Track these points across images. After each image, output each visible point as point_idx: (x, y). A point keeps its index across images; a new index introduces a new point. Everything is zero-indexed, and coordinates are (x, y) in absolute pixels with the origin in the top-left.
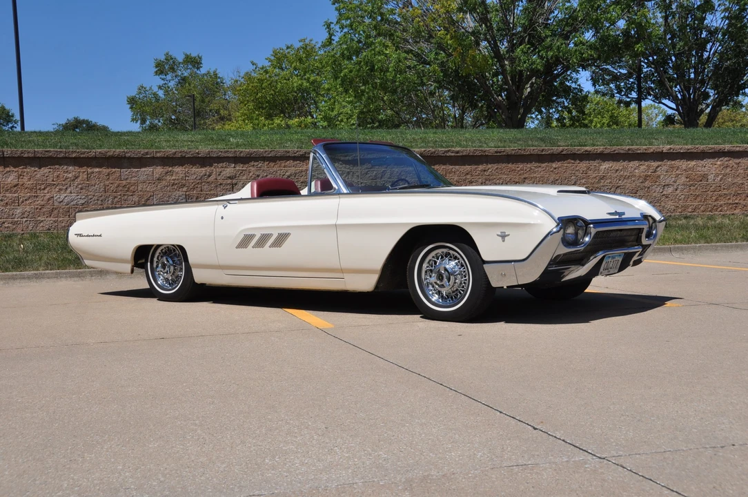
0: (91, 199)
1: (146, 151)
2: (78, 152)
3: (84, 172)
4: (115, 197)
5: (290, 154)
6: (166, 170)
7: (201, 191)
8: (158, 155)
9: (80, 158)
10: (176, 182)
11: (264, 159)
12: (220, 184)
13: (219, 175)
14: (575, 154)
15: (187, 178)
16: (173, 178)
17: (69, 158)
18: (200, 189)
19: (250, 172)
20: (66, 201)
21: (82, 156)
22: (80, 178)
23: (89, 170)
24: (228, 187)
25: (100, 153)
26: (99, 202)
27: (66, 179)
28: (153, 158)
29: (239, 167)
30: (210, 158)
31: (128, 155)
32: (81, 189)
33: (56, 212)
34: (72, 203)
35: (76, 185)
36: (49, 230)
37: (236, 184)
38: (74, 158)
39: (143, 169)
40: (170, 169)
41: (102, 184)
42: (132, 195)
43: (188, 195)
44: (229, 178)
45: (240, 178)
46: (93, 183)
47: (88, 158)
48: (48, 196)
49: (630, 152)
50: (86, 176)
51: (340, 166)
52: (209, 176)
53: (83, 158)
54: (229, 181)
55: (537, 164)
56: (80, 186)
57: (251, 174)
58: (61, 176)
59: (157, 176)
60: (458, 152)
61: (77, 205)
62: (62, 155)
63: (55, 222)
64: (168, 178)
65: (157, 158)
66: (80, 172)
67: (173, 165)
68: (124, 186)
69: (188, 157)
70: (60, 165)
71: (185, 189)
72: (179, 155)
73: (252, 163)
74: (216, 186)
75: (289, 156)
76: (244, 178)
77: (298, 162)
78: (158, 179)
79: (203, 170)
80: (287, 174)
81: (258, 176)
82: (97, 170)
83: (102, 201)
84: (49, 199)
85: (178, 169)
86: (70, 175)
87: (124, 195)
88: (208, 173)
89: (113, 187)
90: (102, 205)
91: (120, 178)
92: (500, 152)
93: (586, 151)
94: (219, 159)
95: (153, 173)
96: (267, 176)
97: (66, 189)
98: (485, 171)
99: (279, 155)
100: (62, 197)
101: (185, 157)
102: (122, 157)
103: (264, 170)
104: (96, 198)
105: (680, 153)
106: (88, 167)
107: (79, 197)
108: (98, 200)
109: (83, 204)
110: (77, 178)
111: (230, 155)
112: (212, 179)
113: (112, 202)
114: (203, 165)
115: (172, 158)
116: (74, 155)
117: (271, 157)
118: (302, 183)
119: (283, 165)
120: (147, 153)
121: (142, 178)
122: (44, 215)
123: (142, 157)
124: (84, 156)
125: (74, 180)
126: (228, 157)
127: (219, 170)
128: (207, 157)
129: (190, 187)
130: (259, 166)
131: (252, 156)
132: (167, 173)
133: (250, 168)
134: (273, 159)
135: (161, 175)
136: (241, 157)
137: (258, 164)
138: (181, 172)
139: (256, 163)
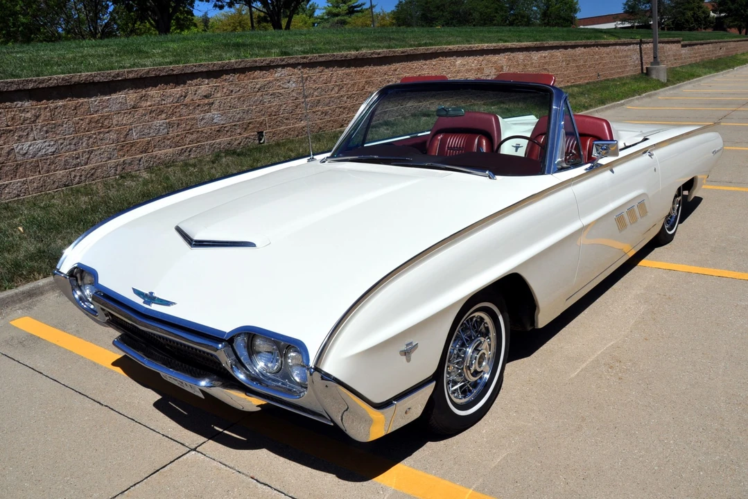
0: (62, 144)
1: (117, 71)
2: (36, 81)
3: (46, 108)
4: (90, 137)
5: (257, 64)
6: (140, 95)
7: (180, 116)
8: (131, 76)
9: (38, 88)
10: (154, 108)
11: (235, 71)
12: (198, 106)
13: (195, 94)
14: (443, 52)
15: (163, 102)
16: (149, 103)
17: (25, 90)
18: (178, 115)
19: (224, 88)
20: (31, 152)
21: (41, 86)
22: (42, 117)
23: (52, 106)
24: (207, 108)
25: (63, 79)
26: (72, 147)
27: (25, 120)
28: (125, 80)
29: (214, 82)
30: (185, 74)
31: (96, 79)
32: (47, 132)
33: (21, 169)
34: (40, 154)
35: (39, 127)
36: (19, 196)
37: (213, 103)
38: (32, 89)
39: (114, 96)
40: (144, 92)
41: (70, 122)
42: (108, 132)
43: (169, 122)
44: (206, 97)
45: (215, 95)
46: (60, 122)
47: (49, 88)
48: (6, 148)
49: (470, 49)
50: (49, 114)
51: (299, 72)
52: (185, 97)
53: (42, 88)
54: (206, 101)
55: (424, 62)
56: (45, 129)
57: (225, 90)
58: (17, 117)
59: (132, 103)
60: (379, 54)
61: (46, 155)
62: (14, 87)
63: (24, 183)
64: (144, 104)
65: (130, 79)
66: (40, 109)
67: (146, 86)
68: (97, 122)
69: (163, 76)
70: (12, 101)
71: (164, 116)
72: (153, 74)
73: (224, 77)
74: (195, 108)
75: (257, 67)
76: (219, 95)
77: (264, 72)
78: (133, 108)
79: (178, 90)
80: (258, 86)
81: (232, 91)
82: (61, 103)
83: (75, 145)
84: (9, 153)
85: (153, 92)
86: (29, 115)
87: (100, 133)
88: (184, 94)
89: (84, 125)
90: (76, 150)
91: (88, 112)
92: (404, 52)
94: (193, 76)
95: (126, 100)
96: (239, 90)
97: (28, 134)
99: (248, 65)
100: (26, 147)
101: (159, 76)
102: (90, 83)
103: (236, 84)
104: (67, 142)
106: (48, 100)
107: (47, 144)
108: (70, 144)
109: (54, 152)
110: (37, 117)
111: (205, 70)
112: (187, 100)
113: (88, 144)
114: (177, 84)
115: (146, 78)
116: (30, 86)
117: (241, 68)
119: (252, 76)
120: (118, 75)
121: (115, 107)
122: (7, 176)
123: (113, 81)
124: (44, 85)
125: (34, 122)
126: (202, 72)
127: (193, 88)
128: (181, 74)
129: (169, 113)
130: (231, 80)
131: (224, 68)
132: (141, 98)
133: (223, 83)
134: (243, 71)
135: (135, 102)
136: (213, 71)
137: (230, 77)
138: (156, 96)
139: (228, 77)
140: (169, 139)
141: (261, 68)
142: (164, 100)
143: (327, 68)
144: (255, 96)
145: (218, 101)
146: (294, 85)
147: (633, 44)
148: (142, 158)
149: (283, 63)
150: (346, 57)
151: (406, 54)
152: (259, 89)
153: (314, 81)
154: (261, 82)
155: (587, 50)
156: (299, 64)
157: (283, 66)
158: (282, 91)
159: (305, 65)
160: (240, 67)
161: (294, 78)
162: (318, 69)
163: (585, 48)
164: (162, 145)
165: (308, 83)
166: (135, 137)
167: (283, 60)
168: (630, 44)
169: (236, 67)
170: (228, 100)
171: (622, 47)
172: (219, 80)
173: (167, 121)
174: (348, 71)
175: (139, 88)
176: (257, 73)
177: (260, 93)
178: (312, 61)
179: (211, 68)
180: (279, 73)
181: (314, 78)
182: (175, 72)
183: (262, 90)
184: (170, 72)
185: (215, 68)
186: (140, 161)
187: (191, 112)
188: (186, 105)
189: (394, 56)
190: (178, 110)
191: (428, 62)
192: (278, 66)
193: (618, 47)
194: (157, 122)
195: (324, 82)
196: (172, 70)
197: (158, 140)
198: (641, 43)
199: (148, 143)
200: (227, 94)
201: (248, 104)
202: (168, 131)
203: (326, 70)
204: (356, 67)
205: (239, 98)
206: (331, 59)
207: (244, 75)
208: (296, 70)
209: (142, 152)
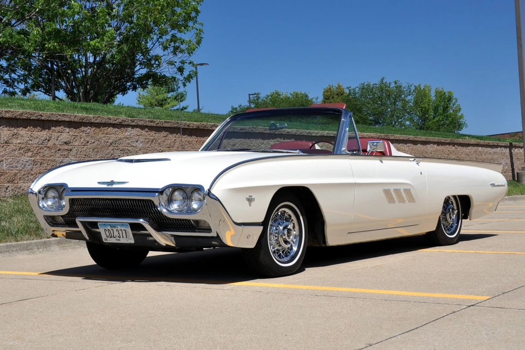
5: (111, 122)
6: (12, 133)
8: (7, 115)
10: (23, 146)
11: (92, 124)
12: (59, 150)
13: (57, 140)
14: (282, 134)
15: (31, 142)
16: (19, 141)
18: (42, 155)
24: (66, 153)
28: (2, 118)
29: (73, 132)
30: (51, 121)
37: (71, 150)
40: (15, 131)
43: (34, 160)
44: (66, 143)
45: (74, 144)
49: (309, 135)
51: (146, 134)
52: (49, 141)
54: (66, 147)
55: (262, 141)
57: (82, 140)
59: (6, 139)
64: (15, 141)
65: (6, 118)
67: (18, 126)
69: (33, 120)
71: (30, 154)
72: (25, 116)
73: (83, 128)
74: (56, 152)
75: (111, 124)
76: (76, 144)
77: (116, 129)
78: (6, 142)
79: (44, 134)
80: (110, 141)
81: (88, 142)
85: (22, 131)
88: (48, 138)
92: (243, 130)
93: (288, 132)
94: (57, 123)
96: (94, 142)
98: (234, 145)
99: (104, 121)
101: (30, 119)
103: (92, 137)
105: (331, 136)
111: (67, 119)
112: (50, 144)
114: (44, 128)
115: (19, 119)
117: (98, 123)
118: (121, 150)
119: (106, 132)
126: (65, 121)
127: (56, 134)
128: (48, 120)
129: (35, 152)
130: (88, 132)
131: (83, 121)
132: (13, 136)
133: (81, 134)
134: (98, 125)
135: (8, 137)
136: (74, 122)
137: (87, 129)
138: (26, 136)
139: (85, 129)
140: (32, 175)
141: (114, 126)
142: (32, 141)
143: (171, 134)
144: (107, 149)
145: (75, 149)
146: (141, 145)
147: (501, 147)
148: (9, 186)
149: (133, 124)
150: (188, 126)
151: (245, 131)
152: (111, 144)
153: (159, 144)
154: (113, 138)
155: (441, 147)
156: (146, 127)
157: (133, 127)
158: (130, 148)
159: (151, 128)
160: (97, 121)
161: (142, 139)
162: (164, 134)
163: (438, 145)
164: (27, 179)
165: (153, 144)
166: (5, 168)
167: (133, 121)
168: (497, 146)
169: (93, 121)
170: (84, 149)
171: (486, 149)
172: (78, 130)
173: (33, 158)
174: (189, 139)
175: (12, 127)
176: (110, 129)
177: (111, 148)
178: (158, 125)
179: (72, 119)
180: (130, 132)
181: (159, 141)
182: (43, 118)
183: (113, 145)
184: (39, 117)
185: (76, 120)
186: (7, 189)
187: (52, 154)
188: (49, 148)
189: (233, 132)
190: (42, 151)
191: (265, 141)
192: (128, 126)
193: (480, 149)
194: (25, 159)
195: (167, 146)
196: (41, 115)
197: (23, 173)
198: (511, 147)
199: (16, 174)
200: (83, 144)
201: (101, 156)
202: (33, 168)
203: (170, 136)
204: (197, 137)
205: (93, 150)
206: (176, 126)
207: (99, 130)
208: (144, 132)
209: (9, 182)
